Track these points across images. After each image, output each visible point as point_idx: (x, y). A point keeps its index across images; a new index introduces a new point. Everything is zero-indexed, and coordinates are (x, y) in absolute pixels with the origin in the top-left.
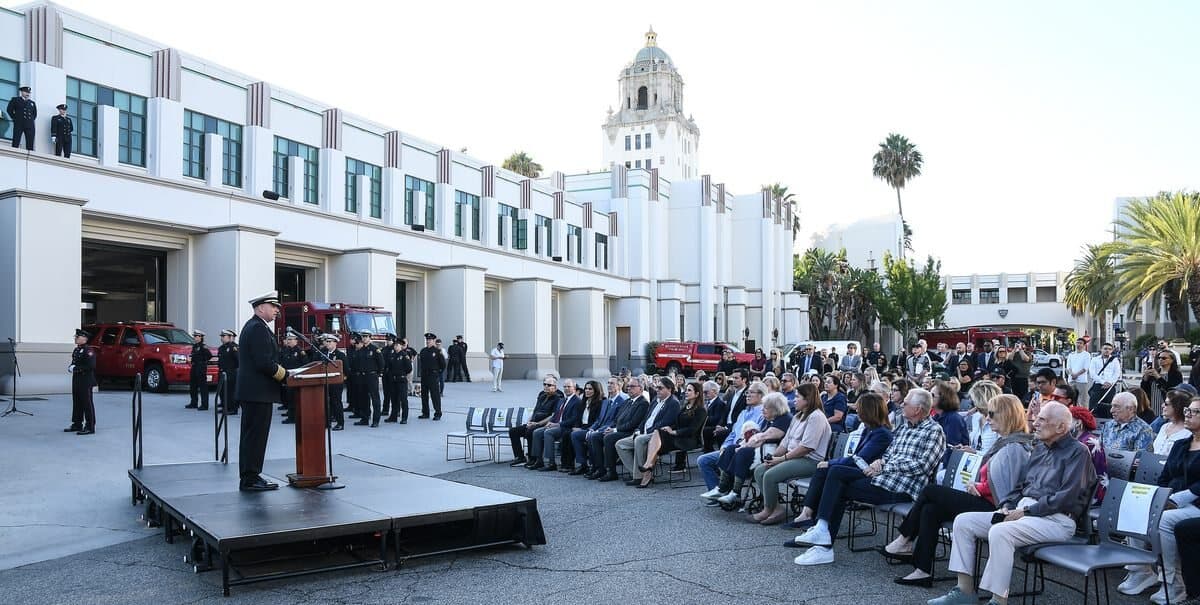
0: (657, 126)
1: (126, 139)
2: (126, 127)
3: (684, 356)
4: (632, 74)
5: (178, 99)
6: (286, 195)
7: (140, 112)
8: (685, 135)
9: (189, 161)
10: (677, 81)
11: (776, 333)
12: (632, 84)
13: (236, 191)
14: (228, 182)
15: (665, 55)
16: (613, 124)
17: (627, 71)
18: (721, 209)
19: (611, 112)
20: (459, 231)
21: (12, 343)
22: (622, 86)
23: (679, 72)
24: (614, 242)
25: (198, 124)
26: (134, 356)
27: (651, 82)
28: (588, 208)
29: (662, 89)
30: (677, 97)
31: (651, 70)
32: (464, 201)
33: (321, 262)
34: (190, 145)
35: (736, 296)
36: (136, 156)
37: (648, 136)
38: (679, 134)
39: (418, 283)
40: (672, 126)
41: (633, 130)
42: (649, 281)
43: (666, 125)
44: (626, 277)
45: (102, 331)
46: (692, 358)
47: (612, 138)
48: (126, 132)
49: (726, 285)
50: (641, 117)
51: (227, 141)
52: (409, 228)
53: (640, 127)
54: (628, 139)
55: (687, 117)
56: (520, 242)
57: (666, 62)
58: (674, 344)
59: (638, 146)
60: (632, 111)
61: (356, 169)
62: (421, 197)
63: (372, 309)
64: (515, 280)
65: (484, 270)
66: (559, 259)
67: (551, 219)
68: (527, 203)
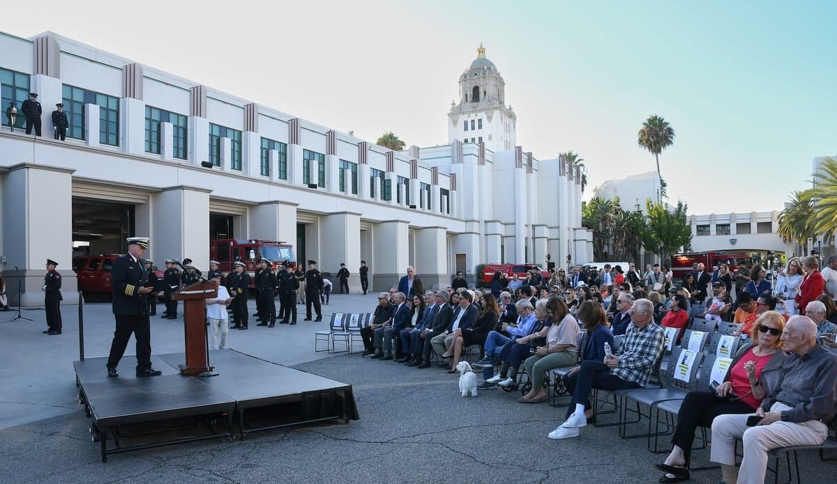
1: (104, 126)
2: (104, 117)
5: (141, 98)
6: (218, 164)
7: (115, 108)
9: (149, 141)
13: (182, 162)
14: (177, 156)
20: (343, 188)
25: (156, 116)
32: (346, 167)
33: (245, 211)
34: (150, 130)
36: (112, 138)
39: (314, 225)
45: (89, 261)
48: (105, 122)
51: (176, 127)
52: (306, 186)
56: (387, 196)
61: (268, 145)
62: (315, 165)
63: (279, 243)
64: (382, 222)
65: (360, 215)
66: (414, 207)
67: (408, 179)
68: (391, 167)
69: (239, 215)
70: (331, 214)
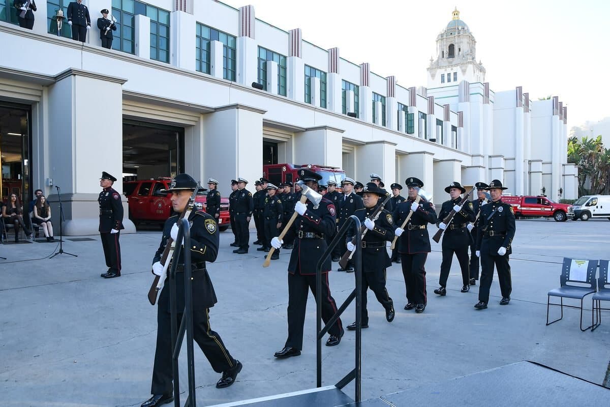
0: (461, 67)
1: (155, 41)
2: (155, 32)
3: (515, 205)
4: (445, 37)
5: (192, 14)
6: (266, 87)
7: (165, 22)
8: (478, 73)
9: (200, 60)
10: (473, 41)
11: (561, 191)
12: (445, 43)
13: (232, 83)
14: (226, 77)
15: (465, 25)
16: (433, 67)
17: (442, 35)
18: (527, 110)
19: (432, 60)
20: (374, 119)
21: (71, 194)
22: (438, 45)
23: (473, 35)
24: (461, 130)
25: (206, 34)
26: (163, 204)
27: (456, 41)
28: (447, 108)
29: (463, 45)
30: (472, 51)
31: (456, 34)
32: (376, 100)
33: (289, 137)
34: (200, 48)
35: (536, 167)
36: (163, 55)
37: (455, 74)
38: (474, 72)
39: (350, 154)
40: (470, 67)
41: (446, 70)
43: (467, 67)
44: (469, 153)
45: (139, 186)
46: (521, 207)
47: (433, 76)
48: (155, 36)
49: (530, 159)
50: (450, 63)
51: (226, 47)
52: (344, 114)
53: (450, 69)
54: (443, 76)
55: (478, 62)
56: (410, 129)
57: (466, 28)
58: (508, 197)
59: (449, 81)
60: (445, 59)
61: (312, 71)
62: (351, 94)
63: (332, 169)
64: (410, 153)
65: (395, 144)
66: (434, 140)
67: (426, 115)
68: (413, 102)
69: (284, 142)
70: (367, 143)
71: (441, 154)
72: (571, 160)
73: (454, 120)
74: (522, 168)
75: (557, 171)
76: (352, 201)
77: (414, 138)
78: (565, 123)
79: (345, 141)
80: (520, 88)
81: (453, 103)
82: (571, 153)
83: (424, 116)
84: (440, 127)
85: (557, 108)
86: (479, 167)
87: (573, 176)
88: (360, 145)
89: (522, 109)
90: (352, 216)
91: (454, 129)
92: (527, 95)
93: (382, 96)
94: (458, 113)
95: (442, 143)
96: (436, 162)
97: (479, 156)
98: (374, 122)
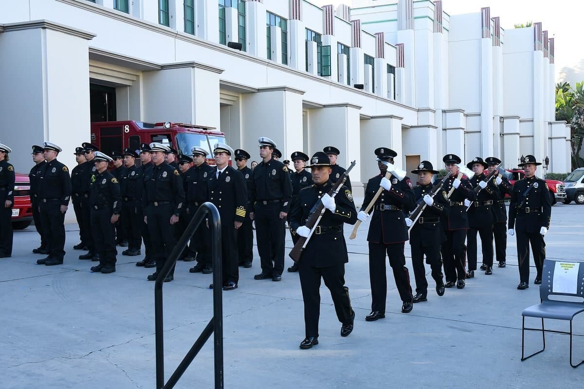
11: (547, 161)
18: (497, 43)
24: (401, 72)
28: (380, 39)
32: (273, 23)
33: (135, 78)
35: (511, 126)
39: (233, 107)
42: (434, 112)
49: (502, 115)
52: (222, 45)
56: (324, 70)
62: (233, 13)
63: (204, 129)
64: (325, 106)
65: (302, 93)
66: (360, 87)
67: (348, 48)
68: (329, 29)
69: (126, 86)
70: (259, 90)
71: (371, 107)
72: (562, 116)
73: (391, 56)
74: (491, 128)
75: (542, 131)
76: (228, 179)
77: (331, 84)
78: (552, 61)
79: (225, 86)
80: (487, 10)
81: (390, 31)
82: (561, 106)
83: (346, 50)
84: (370, 66)
85: (540, 39)
86: (429, 126)
87: (564, 140)
88: (247, 92)
89: (489, 41)
90: (207, 203)
91: (391, 69)
92: (497, 20)
93: (281, 18)
94: (398, 47)
95: (373, 92)
96: (363, 119)
97: (429, 110)
98: (270, 57)
